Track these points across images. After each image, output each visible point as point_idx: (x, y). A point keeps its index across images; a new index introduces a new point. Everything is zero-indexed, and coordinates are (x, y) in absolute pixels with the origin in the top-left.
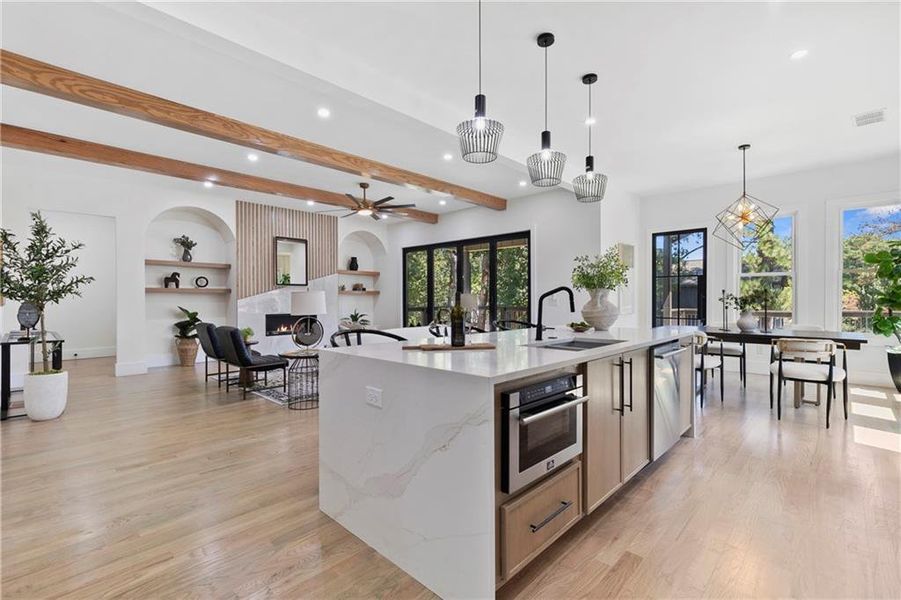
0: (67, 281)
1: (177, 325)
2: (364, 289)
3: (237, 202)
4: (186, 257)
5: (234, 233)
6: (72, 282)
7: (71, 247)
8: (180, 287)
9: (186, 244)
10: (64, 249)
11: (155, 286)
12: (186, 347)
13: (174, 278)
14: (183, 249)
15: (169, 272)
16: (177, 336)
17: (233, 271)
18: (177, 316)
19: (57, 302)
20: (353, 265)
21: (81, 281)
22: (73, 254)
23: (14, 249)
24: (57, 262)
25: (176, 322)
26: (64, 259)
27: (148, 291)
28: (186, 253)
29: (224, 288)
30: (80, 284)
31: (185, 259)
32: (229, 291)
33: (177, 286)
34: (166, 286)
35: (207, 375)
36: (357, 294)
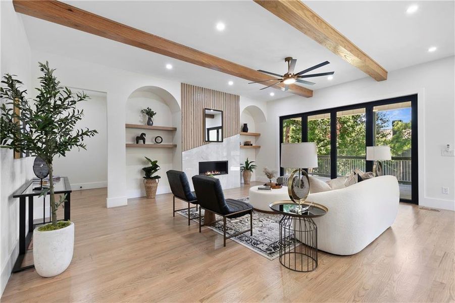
0: (73, 134)
1: (144, 169)
2: (251, 145)
3: (182, 84)
4: (149, 122)
5: (180, 105)
6: (78, 135)
7: (76, 99)
8: (146, 143)
9: (150, 114)
10: (70, 100)
11: (130, 143)
12: (151, 185)
13: (141, 137)
14: (147, 116)
15: (139, 133)
16: (144, 177)
17: (179, 132)
18: (144, 163)
19: (63, 154)
20: (245, 129)
21: (86, 134)
22: (79, 106)
23: (22, 98)
24: (64, 114)
25: (143, 168)
26: (70, 111)
27: (128, 146)
28: (150, 119)
29: (171, 144)
30: (85, 136)
31: (149, 124)
32: (175, 146)
33: (144, 142)
34: (137, 143)
35: (174, 211)
36: (248, 148)
